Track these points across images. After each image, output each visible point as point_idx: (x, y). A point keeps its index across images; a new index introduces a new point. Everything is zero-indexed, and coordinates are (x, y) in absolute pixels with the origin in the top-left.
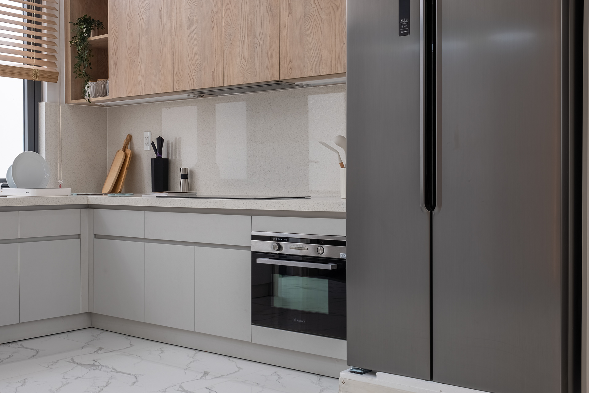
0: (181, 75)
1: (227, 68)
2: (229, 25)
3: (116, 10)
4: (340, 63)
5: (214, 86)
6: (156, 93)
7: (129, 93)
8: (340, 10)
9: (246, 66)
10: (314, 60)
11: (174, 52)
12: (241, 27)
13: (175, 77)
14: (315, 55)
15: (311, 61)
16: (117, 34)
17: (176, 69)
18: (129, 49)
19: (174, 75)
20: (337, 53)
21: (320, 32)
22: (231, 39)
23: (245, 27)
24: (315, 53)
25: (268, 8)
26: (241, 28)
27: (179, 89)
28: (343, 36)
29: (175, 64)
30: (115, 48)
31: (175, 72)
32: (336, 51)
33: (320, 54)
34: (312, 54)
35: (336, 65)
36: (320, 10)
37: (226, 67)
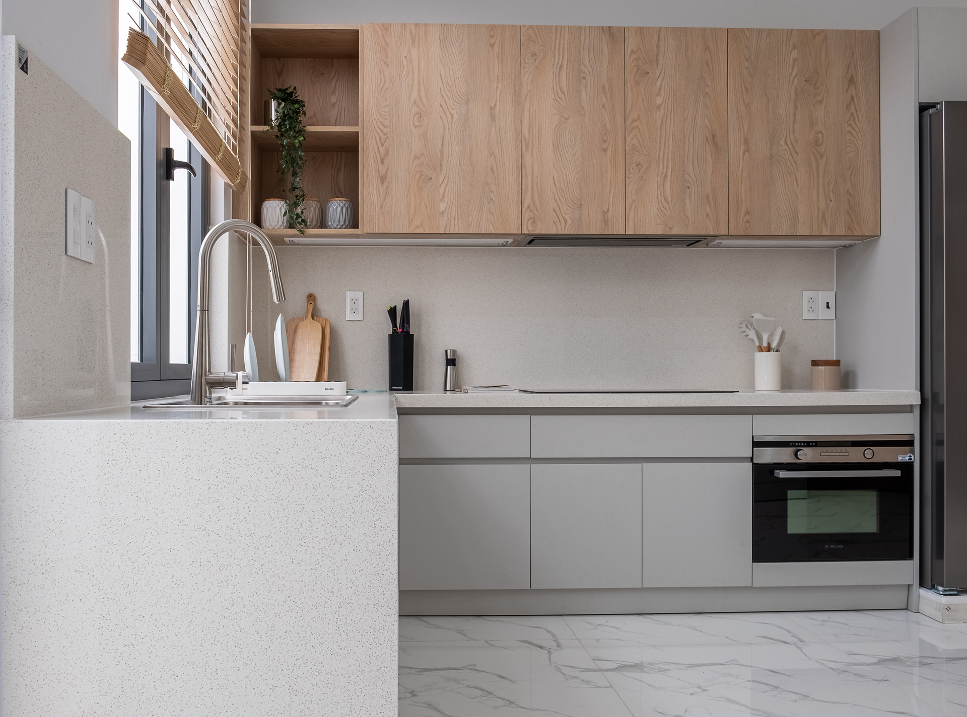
0: (538, 211)
1: (633, 210)
2: (637, 151)
3: (383, 91)
4: (826, 224)
5: (608, 232)
6: (483, 233)
7: (417, 227)
8: (824, 158)
9: (668, 210)
10: (785, 215)
11: (524, 175)
12: (659, 156)
13: (526, 212)
14: (787, 210)
15: (781, 217)
16: (386, 130)
17: (527, 201)
18: (415, 157)
19: (524, 209)
20: (820, 211)
21: (795, 182)
22: (642, 171)
23: (668, 158)
24: (788, 207)
25: (708, 138)
26: (659, 158)
27: (533, 230)
28: (829, 191)
29: (526, 193)
30: (382, 150)
31: (526, 205)
32: (818, 208)
33: (795, 208)
34: (782, 207)
35: (820, 226)
36: (794, 154)
37: (631, 208)
